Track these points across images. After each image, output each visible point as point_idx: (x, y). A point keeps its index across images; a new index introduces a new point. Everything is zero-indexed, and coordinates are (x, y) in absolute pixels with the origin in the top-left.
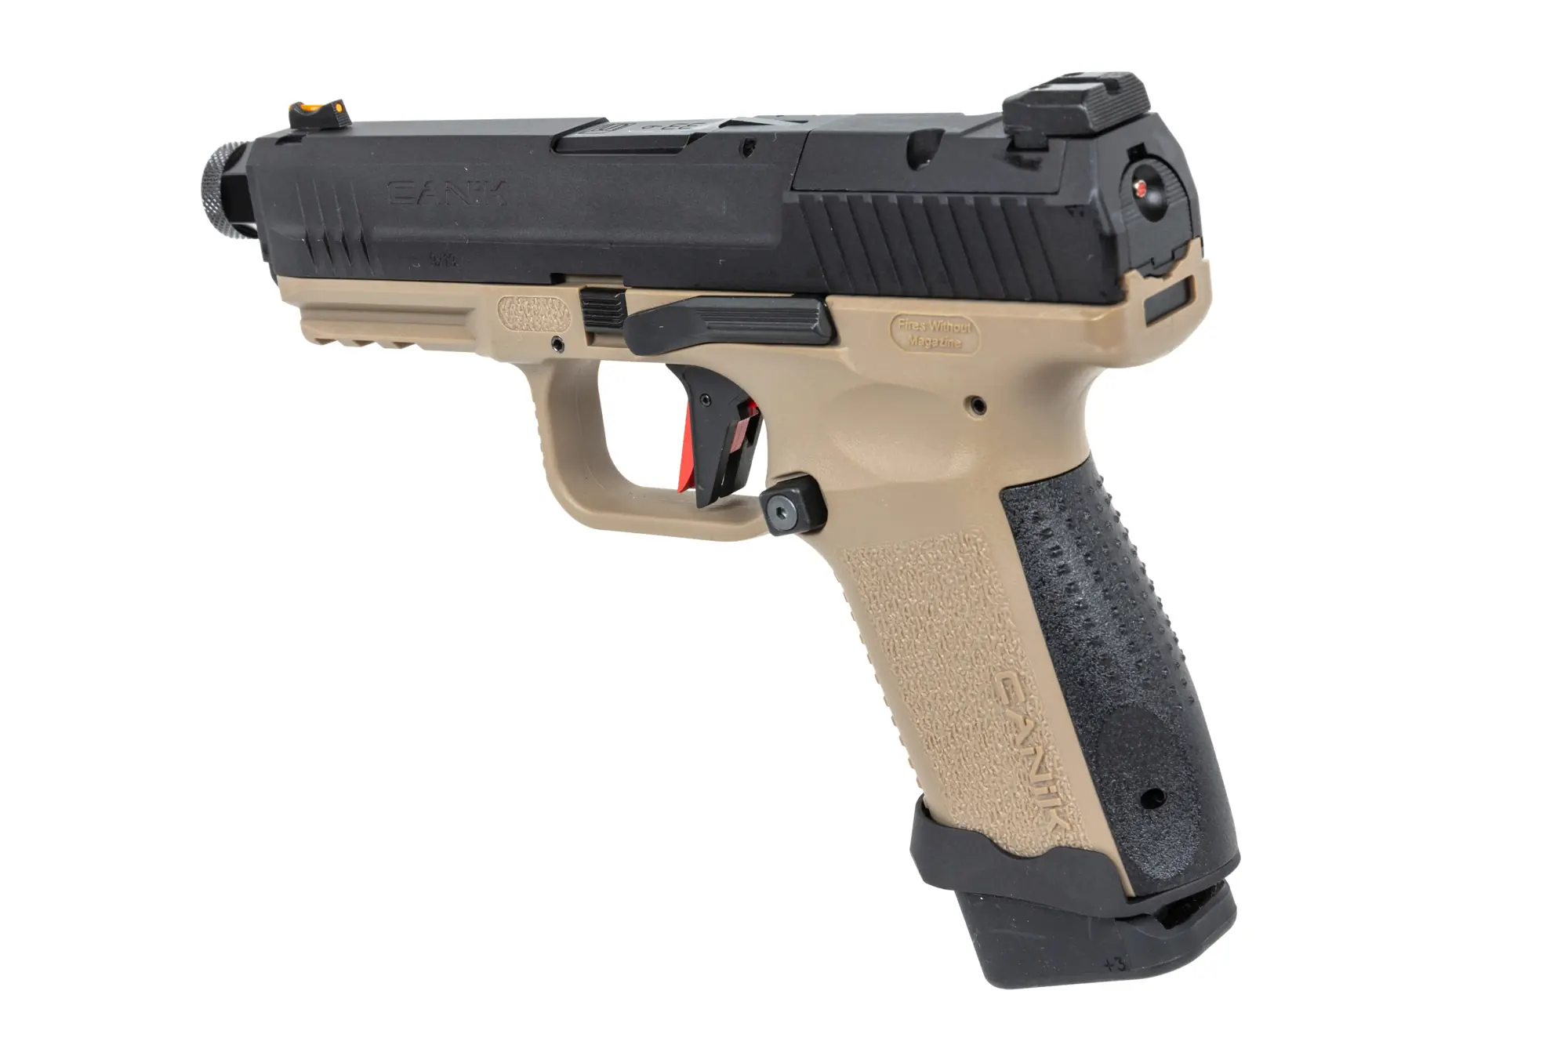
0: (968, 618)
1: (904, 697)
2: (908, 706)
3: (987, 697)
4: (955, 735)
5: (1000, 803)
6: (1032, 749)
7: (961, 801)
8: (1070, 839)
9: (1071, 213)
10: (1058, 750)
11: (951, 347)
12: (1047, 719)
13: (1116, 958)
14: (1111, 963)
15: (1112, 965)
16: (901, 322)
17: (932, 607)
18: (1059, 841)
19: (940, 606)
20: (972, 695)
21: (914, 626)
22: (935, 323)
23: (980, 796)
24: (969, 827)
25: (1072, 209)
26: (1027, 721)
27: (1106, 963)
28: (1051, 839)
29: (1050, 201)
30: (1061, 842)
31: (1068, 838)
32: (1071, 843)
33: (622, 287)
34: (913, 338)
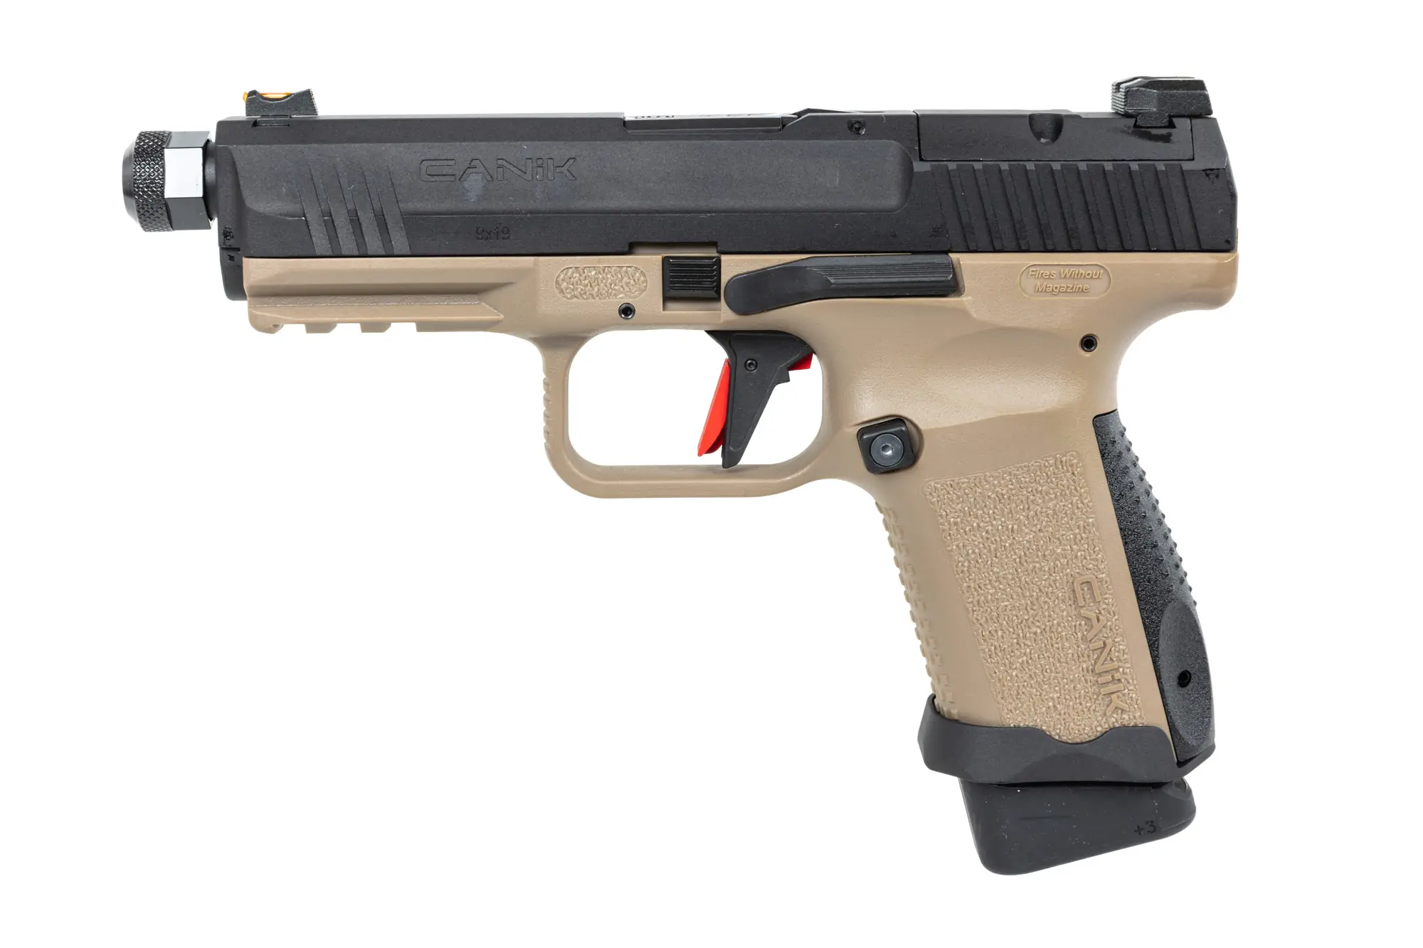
0: (1052, 533)
1: (971, 614)
2: (975, 621)
3: (1061, 601)
4: (1021, 641)
5: (1058, 698)
6: (1102, 642)
7: (1018, 701)
8: (1127, 719)
9: (1207, 175)
10: (1125, 641)
11: (1083, 291)
12: (1118, 614)
13: (1147, 823)
14: (1141, 827)
15: (1143, 829)
16: (1033, 271)
17: (1015, 527)
18: (1113, 723)
19: (1025, 526)
20: (1045, 602)
21: (994, 546)
22: (1067, 271)
23: (1038, 694)
24: (1022, 725)
25: (1208, 172)
26: (1101, 617)
27: (1136, 828)
28: (1107, 722)
29: (1187, 166)
30: (1116, 724)
31: (1124, 719)
32: (1126, 723)
33: (716, 255)
34: (1041, 286)
